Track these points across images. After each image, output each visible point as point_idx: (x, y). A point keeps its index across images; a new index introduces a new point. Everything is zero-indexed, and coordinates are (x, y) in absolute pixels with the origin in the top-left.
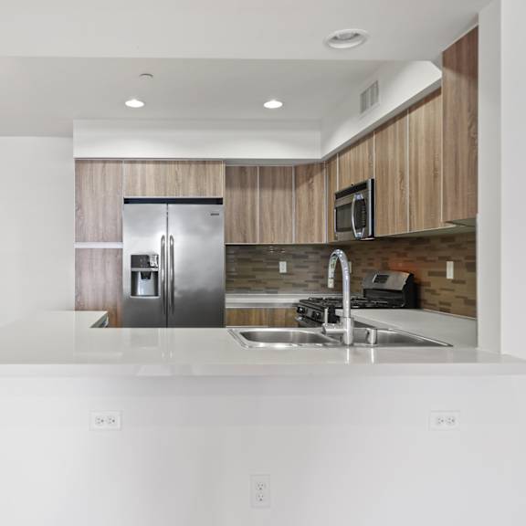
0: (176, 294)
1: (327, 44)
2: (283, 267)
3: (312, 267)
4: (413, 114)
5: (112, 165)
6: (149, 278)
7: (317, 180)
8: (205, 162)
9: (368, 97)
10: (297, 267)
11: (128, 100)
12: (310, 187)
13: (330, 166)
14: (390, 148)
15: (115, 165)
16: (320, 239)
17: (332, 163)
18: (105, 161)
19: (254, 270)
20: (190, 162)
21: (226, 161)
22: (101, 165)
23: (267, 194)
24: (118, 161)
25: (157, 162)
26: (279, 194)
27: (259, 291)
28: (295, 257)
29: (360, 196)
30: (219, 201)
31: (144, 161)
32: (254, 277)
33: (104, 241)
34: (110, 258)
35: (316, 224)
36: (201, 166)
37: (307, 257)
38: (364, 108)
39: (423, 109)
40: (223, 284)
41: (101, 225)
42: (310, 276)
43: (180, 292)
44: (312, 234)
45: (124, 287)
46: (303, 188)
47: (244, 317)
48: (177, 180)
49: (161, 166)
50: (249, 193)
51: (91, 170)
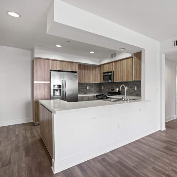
0: (66, 95)
1: (120, 49)
2: (88, 88)
3: (94, 88)
4: (123, 61)
5: (47, 60)
6: (58, 91)
7: (97, 69)
8: (73, 62)
9: (113, 55)
10: (91, 88)
11: (57, 45)
12: (96, 70)
13: (101, 67)
14: (118, 66)
15: (48, 60)
16: (98, 82)
17: (101, 66)
18: (45, 59)
19: (81, 88)
20: (69, 62)
21: (78, 63)
22: (43, 60)
23: (86, 71)
24: (49, 59)
25: (60, 61)
26: (89, 71)
27: (83, 93)
28: (90, 85)
29: (110, 74)
30: (76, 72)
31: (56, 60)
32: (81, 90)
33: (44, 81)
34: (46, 86)
35: (97, 79)
36: (72, 63)
37: (93, 86)
38: (112, 57)
39: (125, 60)
40: (78, 92)
41: (43, 77)
42: (93, 90)
43: (67, 94)
44: (96, 80)
45: (51, 93)
46: (94, 71)
47: (82, 99)
48: (66, 66)
49: (62, 62)
50: (82, 71)
51: (40, 61)
